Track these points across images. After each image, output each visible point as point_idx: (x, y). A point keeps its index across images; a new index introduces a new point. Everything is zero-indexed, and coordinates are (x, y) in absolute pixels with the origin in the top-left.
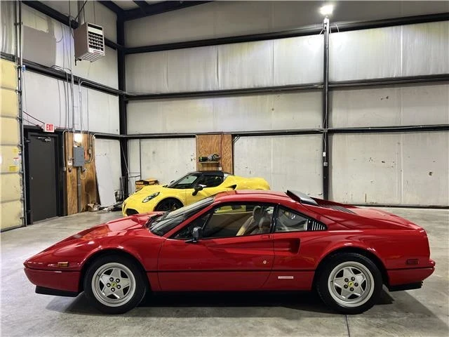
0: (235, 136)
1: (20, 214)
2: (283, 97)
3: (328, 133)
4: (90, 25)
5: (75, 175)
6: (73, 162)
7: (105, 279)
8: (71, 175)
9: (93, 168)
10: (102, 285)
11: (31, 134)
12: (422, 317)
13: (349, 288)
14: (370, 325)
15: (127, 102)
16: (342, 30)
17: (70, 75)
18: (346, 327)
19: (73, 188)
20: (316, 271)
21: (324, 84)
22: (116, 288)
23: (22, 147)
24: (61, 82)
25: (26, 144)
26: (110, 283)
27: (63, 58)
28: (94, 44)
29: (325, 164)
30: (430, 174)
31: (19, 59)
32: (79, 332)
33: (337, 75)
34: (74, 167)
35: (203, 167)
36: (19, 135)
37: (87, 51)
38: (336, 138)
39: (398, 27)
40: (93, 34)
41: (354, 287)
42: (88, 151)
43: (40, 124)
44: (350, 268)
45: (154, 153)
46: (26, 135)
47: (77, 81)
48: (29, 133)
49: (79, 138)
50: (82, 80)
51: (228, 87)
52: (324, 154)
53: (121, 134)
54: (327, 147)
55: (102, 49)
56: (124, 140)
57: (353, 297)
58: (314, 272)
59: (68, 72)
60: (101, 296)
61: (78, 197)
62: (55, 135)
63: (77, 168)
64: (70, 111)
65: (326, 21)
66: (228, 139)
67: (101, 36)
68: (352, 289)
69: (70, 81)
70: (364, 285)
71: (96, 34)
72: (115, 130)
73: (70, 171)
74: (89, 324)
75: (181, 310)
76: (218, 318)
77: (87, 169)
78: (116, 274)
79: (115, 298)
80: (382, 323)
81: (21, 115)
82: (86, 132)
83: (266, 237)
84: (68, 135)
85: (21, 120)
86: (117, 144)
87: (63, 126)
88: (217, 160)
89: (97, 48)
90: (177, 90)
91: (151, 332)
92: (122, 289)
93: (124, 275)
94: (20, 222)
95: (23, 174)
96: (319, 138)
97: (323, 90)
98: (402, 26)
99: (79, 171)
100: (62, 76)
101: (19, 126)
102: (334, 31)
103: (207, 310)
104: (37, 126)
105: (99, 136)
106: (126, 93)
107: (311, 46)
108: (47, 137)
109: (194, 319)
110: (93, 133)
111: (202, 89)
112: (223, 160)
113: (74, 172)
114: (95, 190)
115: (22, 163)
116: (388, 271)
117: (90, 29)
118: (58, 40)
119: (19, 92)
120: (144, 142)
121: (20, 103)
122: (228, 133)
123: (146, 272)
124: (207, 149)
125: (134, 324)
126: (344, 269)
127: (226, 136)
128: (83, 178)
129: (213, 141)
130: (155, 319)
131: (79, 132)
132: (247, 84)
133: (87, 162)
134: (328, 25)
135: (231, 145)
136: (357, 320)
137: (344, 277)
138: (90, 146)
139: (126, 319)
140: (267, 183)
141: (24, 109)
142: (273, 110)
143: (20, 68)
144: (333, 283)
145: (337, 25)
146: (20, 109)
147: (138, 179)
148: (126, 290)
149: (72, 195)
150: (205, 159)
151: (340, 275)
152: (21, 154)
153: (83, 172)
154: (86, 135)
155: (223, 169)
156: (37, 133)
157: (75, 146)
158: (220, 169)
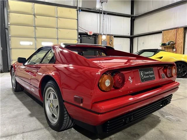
13: (51, 108)
15: (134, 20)
17: (102, 11)
24: (99, 15)
27: (98, 6)
42: (110, 43)
43: (87, 32)
44: (53, 93)
45: (143, 43)
47: (105, 13)
48: (82, 36)
50: (107, 12)
53: (131, 35)
56: (132, 38)
59: (101, 9)
62: (93, 36)
66: (181, 31)
69: (101, 13)
81: (78, 28)
84: (100, 36)
86: (129, 40)
87: (98, 32)
101: (77, 32)
105: (115, 37)
106: (134, 15)
108: (91, 37)
110: (112, 35)
112: (177, 44)
122: (181, 27)
124: (168, 39)
126: (51, 93)
127: (180, 29)
129: (172, 33)
131: (105, 35)
137: (50, 99)
138: (111, 41)
141: (79, 26)
143: (77, 10)
144: (48, 101)
154: (109, 36)
155: (176, 50)
156: (86, 36)
157: (103, 40)
158: (174, 50)
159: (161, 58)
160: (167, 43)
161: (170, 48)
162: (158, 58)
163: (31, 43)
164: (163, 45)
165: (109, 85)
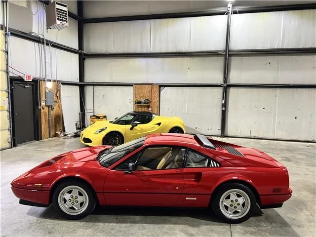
0: (161, 86)
1: (8, 139)
2: (196, 60)
3: (226, 87)
4: (57, 4)
5: (47, 112)
6: (46, 103)
7: (67, 196)
8: (44, 111)
9: (60, 107)
10: (65, 201)
11: (15, 82)
12: (281, 227)
13: (233, 207)
14: (246, 232)
15: (84, 59)
16: (240, 12)
17: (43, 39)
18: (230, 233)
19: (46, 120)
20: (212, 195)
21: (225, 51)
22: (75, 203)
23: (8, 92)
24: (36, 44)
25: (12, 90)
26: (71, 199)
27: (38, 27)
28: (60, 17)
29: (224, 108)
30: (296, 118)
31: (6, 28)
32: (49, 233)
33: (235, 45)
34: (46, 106)
35: (138, 107)
36: (7, 83)
37: (55, 22)
38: (232, 91)
39: (281, 12)
40: (60, 10)
41: (237, 206)
42: (56, 94)
43: (22, 75)
44: (235, 193)
46: (11, 83)
47: (48, 43)
48: (14, 82)
49: (50, 85)
50: (52, 42)
51: (157, 51)
52: (223, 102)
53: (80, 81)
54: (225, 97)
55: (66, 22)
56: (82, 86)
57: (236, 212)
58: (210, 196)
59: (41, 37)
60: (64, 207)
61: (49, 127)
62: (32, 83)
63: (49, 106)
64: (43, 65)
65: (230, 5)
66: (156, 89)
67: (66, 11)
68: (235, 207)
69: (43, 43)
70: (243, 205)
71: (62, 10)
72: (76, 79)
73: (43, 109)
74: (56, 227)
75: (120, 217)
76: (145, 225)
77: (56, 108)
78: (75, 193)
79: (74, 209)
80: (254, 230)
81: (7, 69)
82: (55, 81)
83: (179, 170)
84: (42, 83)
85: (8, 73)
86: (77, 89)
87: (38, 76)
88: (148, 103)
89: (62, 20)
90: (121, 51)
91: (98, 234)
92: (79, 203)
93: (80, 194)
94: (8, 145)
95: (10, 111)
96: (220, 90)
97: (225, 55)
98: (283, 12)
99: (50, 109)
100: (37, 40)
101: (6, 77)
102: (235, 13)
103: (137, 218)
104: (20, 76)
105: (63, 84)
106: (84, 52)
107: (218, 23)
108: (26, 84)
109: (128, 224)
110: (60, 82)
111: (139, 51)
112: (152, 103)
113: (46, 109)
114: (62, 122)
115: (9, 104)
116: (261, 196)
117: (58, 6)
118: (34, 13)
119: (6, 52)
120: (97, 88)
121: (7, 60)
122: (156, 84)
123: (96, 193)
124: (141, 95)
125: (87, 228)
126: (231, 194)
127: (155, 87)
128: (53, 113)
129: (146, 89)
130: (101, 224)
131: (50, 81)
132: (171, 49)
133: (56, 102)
134: (231, 8)
135: (158, 93)
136: (238, 228)
137: (231, 199)
138: (58, 90)
139: (82, 223)
140: (182, 122)
141: (10, 65)
142: (189, 68)
143: (6, 34)
144: (223, 202)
145: (237, 9)
146: (7, 64)
147: (92, 114)
148: (82, 204)
149: (45, 126)
150: (139, 102)
151: (228, 197)
152: (8, 97)
153: (52, 109)
154: (55, 83)
155: (152, 109)
156: (19, 82)
157: (47, 91)
158: (150, 109)
159: (159, 124)
161: (145, 107)
162: (156, 124)
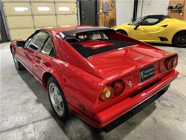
5: (104, 17)
6: (103, 10)
8: (101, 16)
19: (102, 22)
23: (77, 3)
34: (103, 13)
42: (111, 5)
45: (148, 4)
57: (59, 108)
58: (42, 82)
63: (105, 13)
68: (57, 103)
73: (101, 14)
77: (110, 14)
112: (185, 8)
113: (103, 15)
114: (115, 24)
115: (77, 10)
126: (54, 88)
128: (108, 18)
133: (111, 10)
137: (54, 93)
152: (77, 6)
153: (108, 15)
155: (183, 14)
157: (104, 2)
158: (181, 14)
159: (166, 26)
160: (174, 6)
161: (177, 12)
162: (162, 26)
163: (27, 9)
164: (170, 8)
165: (110, 95)
